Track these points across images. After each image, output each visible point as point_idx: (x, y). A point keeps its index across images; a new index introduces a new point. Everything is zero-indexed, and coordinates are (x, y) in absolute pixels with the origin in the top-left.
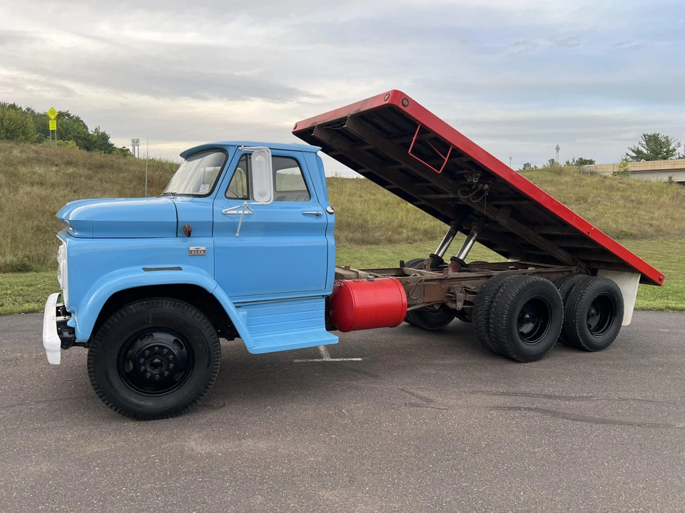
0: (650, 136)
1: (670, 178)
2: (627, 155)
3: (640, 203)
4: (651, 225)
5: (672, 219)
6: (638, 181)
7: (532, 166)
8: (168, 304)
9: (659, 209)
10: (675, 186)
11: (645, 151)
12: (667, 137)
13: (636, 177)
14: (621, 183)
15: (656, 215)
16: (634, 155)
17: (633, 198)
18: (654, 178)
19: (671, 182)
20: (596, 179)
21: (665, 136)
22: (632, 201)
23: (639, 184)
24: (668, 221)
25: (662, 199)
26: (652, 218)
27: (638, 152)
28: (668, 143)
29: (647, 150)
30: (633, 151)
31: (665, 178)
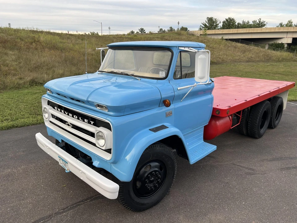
0: (209, 18)
1: (222, 37)
2: (201, 26)
3: (214, 48)
4: (220, 58)
5: (227, 55)
6: (210, 38)
7: (163, 30)
8: (158, 147)
9: (221, 51)
10: (224, 41)
11: (207, 25)
12: (216, 19)
13: (209, 37)
14: (205, 39)
15: (220, 54)
16: (204, 26)
17: (211, 46)
18: (216, 37)
19: (222, 39)
20: (195, 37)
21: (215, 18)
22: (211, 47)
23: (211, 40)
24: (225, 56)
25: (221, 46)
26: (219, 55)
27: (205, 25)
28: (216, 21)
29: (208, 24)
30: (203, 25)
31: (220, 37)
